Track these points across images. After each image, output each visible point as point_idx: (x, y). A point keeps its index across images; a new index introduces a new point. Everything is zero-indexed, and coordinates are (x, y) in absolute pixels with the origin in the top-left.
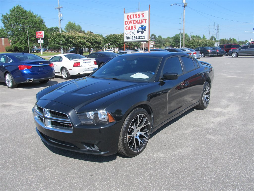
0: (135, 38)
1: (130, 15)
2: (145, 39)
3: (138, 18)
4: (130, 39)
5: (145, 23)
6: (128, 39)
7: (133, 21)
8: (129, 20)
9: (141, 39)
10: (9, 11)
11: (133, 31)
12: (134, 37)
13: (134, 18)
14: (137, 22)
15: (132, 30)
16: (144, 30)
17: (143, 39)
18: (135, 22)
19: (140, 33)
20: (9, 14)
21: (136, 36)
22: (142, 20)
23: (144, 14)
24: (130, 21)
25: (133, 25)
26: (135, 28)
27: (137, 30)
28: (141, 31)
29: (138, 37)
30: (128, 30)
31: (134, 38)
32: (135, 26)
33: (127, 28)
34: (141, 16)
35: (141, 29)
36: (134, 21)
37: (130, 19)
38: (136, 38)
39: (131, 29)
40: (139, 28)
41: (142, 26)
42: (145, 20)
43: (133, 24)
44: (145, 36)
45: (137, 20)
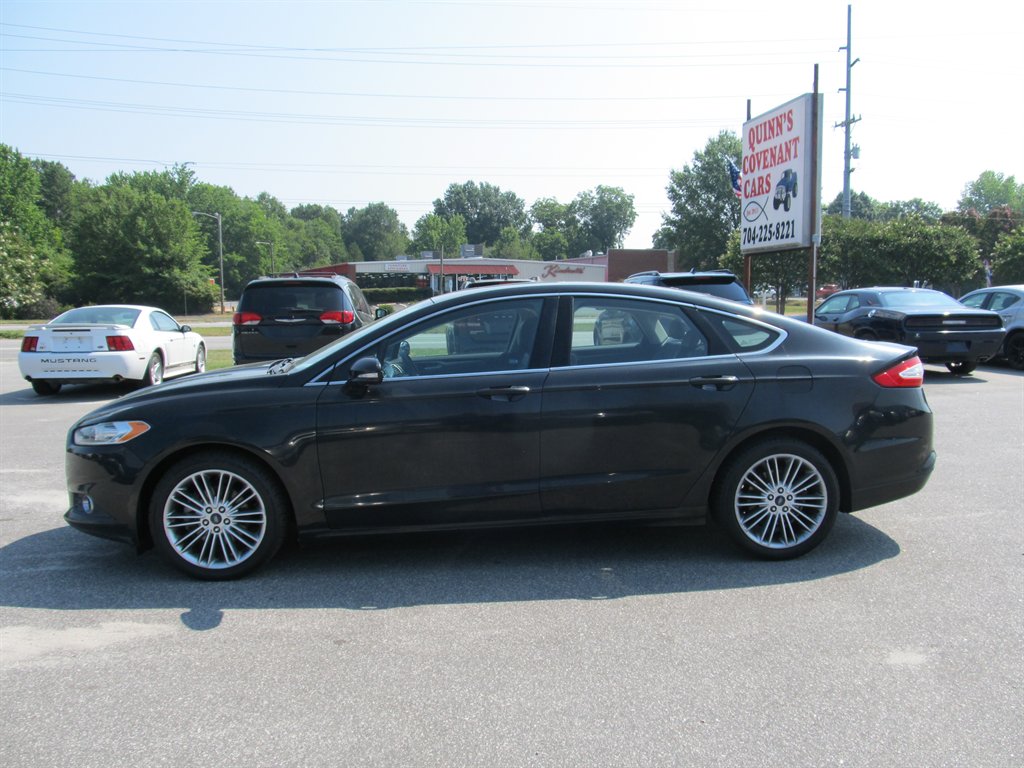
0: (768, 235)
1: (757, 128)
2: (793, 236)
3: (777, 135)
4: (754, 239)
5: (796, 156)
6: (749, 241)
7: (765, 152)
8: (753, 149)
9: (782, 237)
10: (694, 156)
11: (761, 199)
12: (766, 227)
13: (765, 139)
14: (773, 156)
15: (762, 196)
16: (791, 193)
17: (787, 236)
18: (769, 156)
19: (782, 206)
20: (691, 167)
21: (771, 226)
22: (786, 143)
23: (791, 112)
24: (757, 154)
25: (764, 173)
26: (768, 184)
27: (772, 194)
28: (784, 196)
29: (774, 229)
30: (750, 200)
31: (764, 230)
32: (769, 175)
33: (749, 190)
34: (785, 125)
35: (784, 188)
36: (767, 151)
37: (755, 145)
38: (770, 232)
39: (759, 194)
40: (778, 185)
41: (787, 173)
42: (796, 140)
43: (765, 167)
44: (793, 222)
45: (775, 148)
